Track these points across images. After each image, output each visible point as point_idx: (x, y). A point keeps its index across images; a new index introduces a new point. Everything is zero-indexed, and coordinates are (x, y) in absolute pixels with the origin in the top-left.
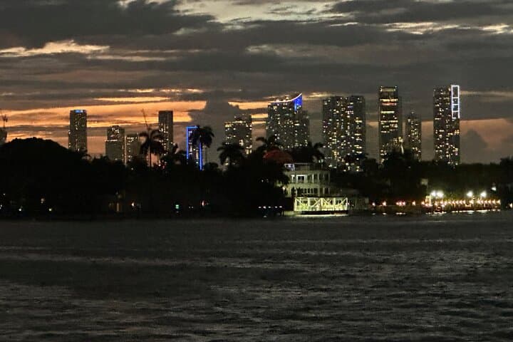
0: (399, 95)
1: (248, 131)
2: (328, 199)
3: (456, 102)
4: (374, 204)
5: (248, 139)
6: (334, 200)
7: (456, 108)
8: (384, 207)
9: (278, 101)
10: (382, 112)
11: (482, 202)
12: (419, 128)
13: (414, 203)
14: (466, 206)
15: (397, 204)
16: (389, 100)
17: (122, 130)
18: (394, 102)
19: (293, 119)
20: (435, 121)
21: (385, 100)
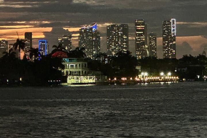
0: (145, 24)
1: (70, 42)
2: (85, 76)
3: (174, 27)
4: (110, 79)
5: (70, 46)
6: (88, 77)
7: (174, 30)
8: (115, 80)
9: (84, 27)
10: (137, 32)
11: (168, 78)
12: (155, 40)
13: (131, 79)
14: (160, 80)
15: (122, 79)
16: (140, 26)
17: (7, 42)
18: (143, 27)
19: (92, 36)
20: (163, 37)
21: (138, 26)
